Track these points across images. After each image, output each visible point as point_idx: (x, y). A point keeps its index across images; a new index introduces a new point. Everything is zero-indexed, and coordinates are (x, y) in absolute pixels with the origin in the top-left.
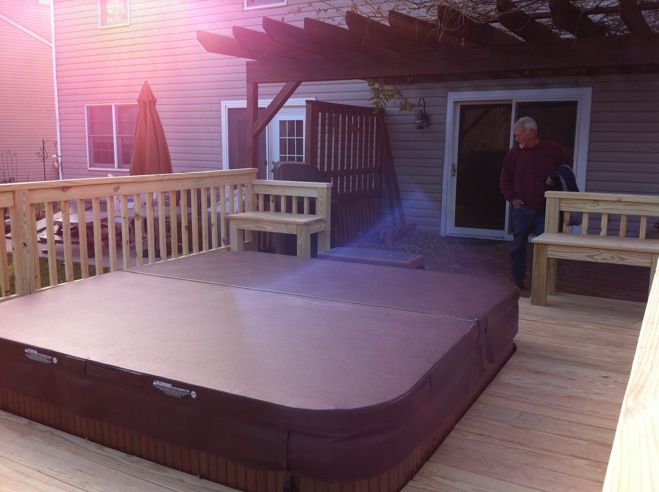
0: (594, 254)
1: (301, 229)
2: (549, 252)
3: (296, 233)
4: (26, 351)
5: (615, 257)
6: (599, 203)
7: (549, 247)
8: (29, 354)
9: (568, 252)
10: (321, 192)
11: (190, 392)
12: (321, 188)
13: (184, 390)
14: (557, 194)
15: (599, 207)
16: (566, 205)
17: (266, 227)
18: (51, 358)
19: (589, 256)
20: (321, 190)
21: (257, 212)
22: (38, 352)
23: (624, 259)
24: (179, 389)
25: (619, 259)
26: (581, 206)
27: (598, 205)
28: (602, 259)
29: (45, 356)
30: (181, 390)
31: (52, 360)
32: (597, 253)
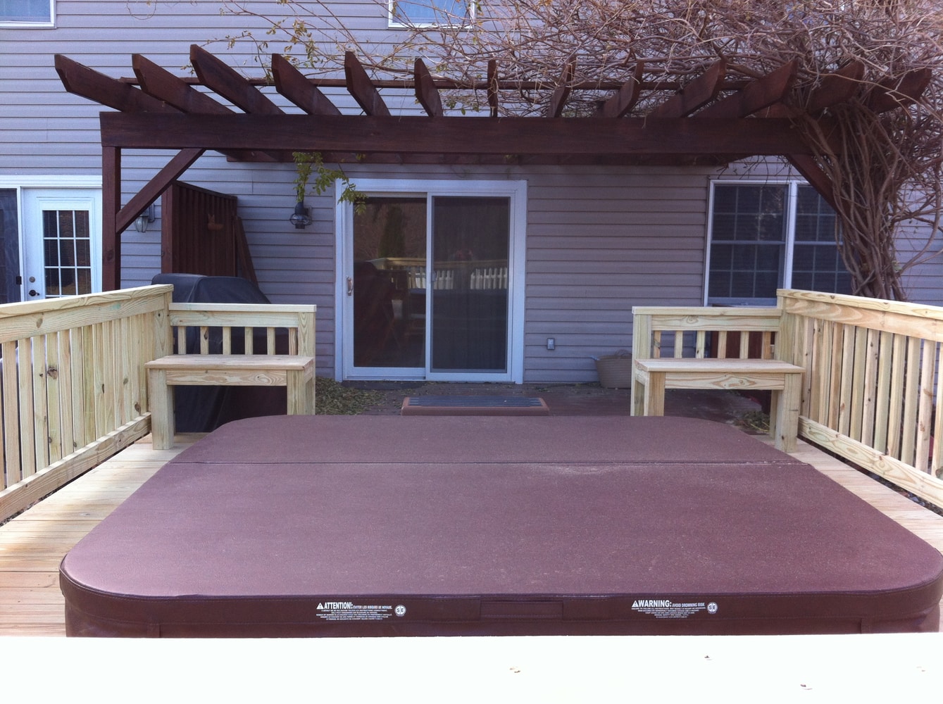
0: (721, 379)
1: (295, 377)
2: (667, 382)
3: (285, 384)
4: (320, 607)
5: (744, 381)
6: (698, 319)
7: (667, 375)
8: (330, 613)
9: (689, 380)
10: (304, 319)
11: (706, 606)
12: (304, 313)
13: (694, 605)
14: (649, 310)
15: (697, 324)
16: (660, 323)
17: (227, 377)
18: (390, 607)
19: (714, 383)
20: (304, 316)
21: (175, 356)
22: (355, 604)
23: (754, 383)
24: (684, 605)
25: (748, 384)
26: (677, 323)
27: (697, 321)
28: (730, 385)
29: (376, 607)
30: (689, 605)
31: (392, 611)
32: (724, 378)
